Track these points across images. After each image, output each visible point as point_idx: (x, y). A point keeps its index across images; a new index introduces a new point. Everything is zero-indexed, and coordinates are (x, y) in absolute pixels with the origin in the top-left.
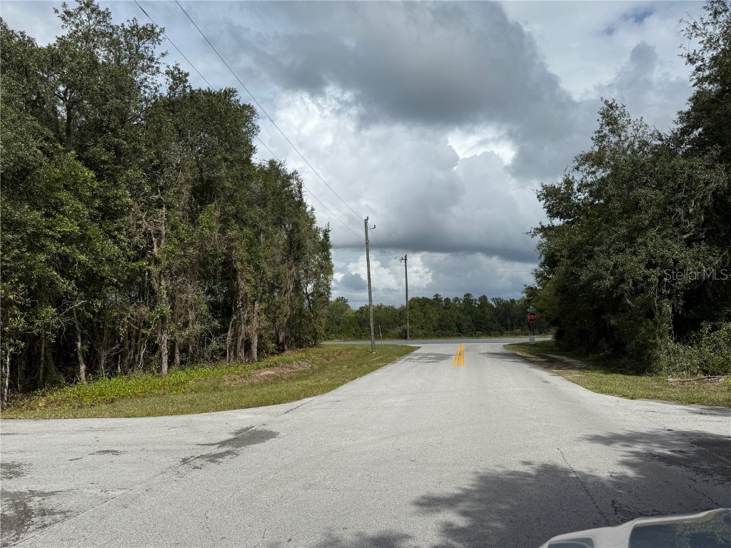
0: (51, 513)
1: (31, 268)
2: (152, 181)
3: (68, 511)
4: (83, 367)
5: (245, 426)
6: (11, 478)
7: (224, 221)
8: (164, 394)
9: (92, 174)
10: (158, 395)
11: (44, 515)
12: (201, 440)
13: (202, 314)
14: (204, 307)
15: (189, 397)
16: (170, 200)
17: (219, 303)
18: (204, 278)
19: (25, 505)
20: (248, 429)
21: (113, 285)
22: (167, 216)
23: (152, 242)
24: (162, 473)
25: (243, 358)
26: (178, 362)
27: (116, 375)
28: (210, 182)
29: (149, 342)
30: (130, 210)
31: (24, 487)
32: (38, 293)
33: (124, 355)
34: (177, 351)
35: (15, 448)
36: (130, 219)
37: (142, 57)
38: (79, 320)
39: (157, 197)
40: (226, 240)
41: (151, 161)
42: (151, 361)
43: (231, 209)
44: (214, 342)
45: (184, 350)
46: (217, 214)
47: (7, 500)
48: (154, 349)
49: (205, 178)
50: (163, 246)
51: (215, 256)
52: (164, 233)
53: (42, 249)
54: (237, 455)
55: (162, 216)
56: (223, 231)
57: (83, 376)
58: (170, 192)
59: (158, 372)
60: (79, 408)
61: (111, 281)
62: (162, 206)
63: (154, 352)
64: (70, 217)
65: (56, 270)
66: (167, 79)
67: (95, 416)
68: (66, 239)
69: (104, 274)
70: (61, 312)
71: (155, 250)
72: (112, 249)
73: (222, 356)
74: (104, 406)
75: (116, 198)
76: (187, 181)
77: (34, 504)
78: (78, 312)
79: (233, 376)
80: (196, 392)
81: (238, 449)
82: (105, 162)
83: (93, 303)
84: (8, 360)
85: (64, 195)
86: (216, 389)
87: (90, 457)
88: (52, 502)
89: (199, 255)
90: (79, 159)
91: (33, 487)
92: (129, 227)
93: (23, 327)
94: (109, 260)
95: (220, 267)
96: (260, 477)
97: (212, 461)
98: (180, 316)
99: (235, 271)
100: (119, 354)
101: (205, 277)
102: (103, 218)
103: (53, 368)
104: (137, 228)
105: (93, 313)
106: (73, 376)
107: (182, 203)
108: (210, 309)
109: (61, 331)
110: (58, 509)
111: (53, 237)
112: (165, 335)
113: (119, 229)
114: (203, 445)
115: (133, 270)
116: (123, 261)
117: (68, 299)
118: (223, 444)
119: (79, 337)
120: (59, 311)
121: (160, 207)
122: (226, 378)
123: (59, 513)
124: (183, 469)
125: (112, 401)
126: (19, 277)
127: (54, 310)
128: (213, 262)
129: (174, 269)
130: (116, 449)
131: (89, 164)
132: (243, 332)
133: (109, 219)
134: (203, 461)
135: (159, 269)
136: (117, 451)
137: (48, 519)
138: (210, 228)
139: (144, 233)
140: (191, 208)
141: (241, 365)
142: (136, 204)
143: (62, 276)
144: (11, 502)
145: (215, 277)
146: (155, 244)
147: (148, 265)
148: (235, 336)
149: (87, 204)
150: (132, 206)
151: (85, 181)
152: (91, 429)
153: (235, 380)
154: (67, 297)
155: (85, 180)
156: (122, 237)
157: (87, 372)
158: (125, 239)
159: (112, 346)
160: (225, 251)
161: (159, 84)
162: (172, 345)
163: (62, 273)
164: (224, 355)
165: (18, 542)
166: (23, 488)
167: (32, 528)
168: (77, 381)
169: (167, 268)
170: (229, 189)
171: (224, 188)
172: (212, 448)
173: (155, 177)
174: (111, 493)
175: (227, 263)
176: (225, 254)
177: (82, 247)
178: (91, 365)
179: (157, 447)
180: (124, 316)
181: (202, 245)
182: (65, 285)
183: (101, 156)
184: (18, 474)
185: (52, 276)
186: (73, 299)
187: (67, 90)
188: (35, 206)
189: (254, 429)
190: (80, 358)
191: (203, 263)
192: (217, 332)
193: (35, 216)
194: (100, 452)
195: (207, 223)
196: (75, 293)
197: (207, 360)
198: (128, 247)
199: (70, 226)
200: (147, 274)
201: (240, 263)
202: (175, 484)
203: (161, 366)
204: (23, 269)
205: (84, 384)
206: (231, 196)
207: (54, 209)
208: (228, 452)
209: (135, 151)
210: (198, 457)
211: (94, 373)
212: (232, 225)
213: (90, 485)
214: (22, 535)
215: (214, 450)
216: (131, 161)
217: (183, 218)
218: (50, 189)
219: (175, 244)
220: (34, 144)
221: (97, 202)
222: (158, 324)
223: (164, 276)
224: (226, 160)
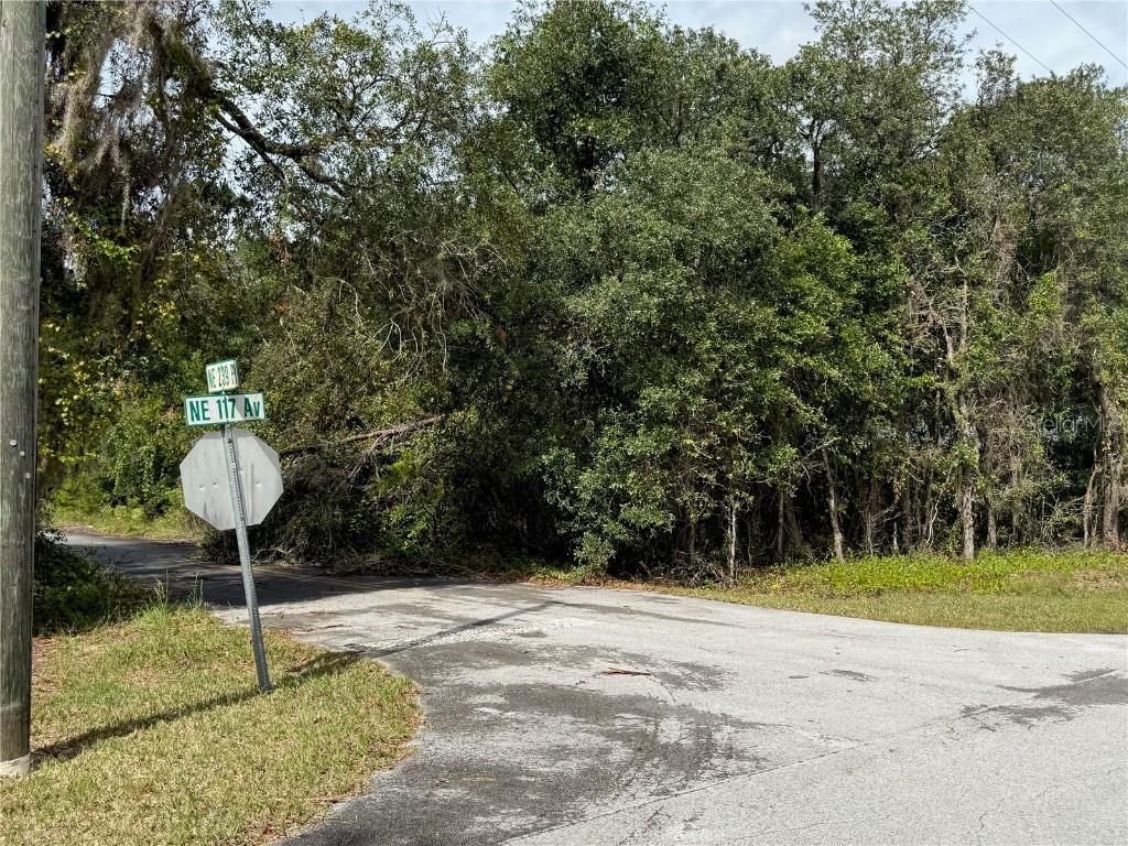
0: (740, 756)
1: (760, 390)
2: (946, 244)
3: (764, 759)
4: (838, 537)
5: (1095, 667)
6: (705, 689)
7: (1077, 299)
8: (964, 591)
9: (848, 244)
10: (953, 593)
11: (730, 757)
12: (1006, 680)
13: (1035, 462)
14: (1039, 450)
15: (1004, 600)
16: (974, 271)
17: (1068, 443)
18: (1038, 399)
19: (710, 736)
20: (1102, 672)
21: (883, 413)
22: (970, 298)
23: (944, 345)
24: (924, 725)
25: (1115, 541)
26: (994, 541)
27: (890, 552)
28: (1048, 233)
29: (943, 504)
30: (908, 294)
31: (717, 706)
32: (772, 426)
33: (902, 523)
34: (992, 522)
35: (723, 646)
36: (909, 309)
37: (934, 47)
38: (832, 466)
39: (952, 269)
40: (1080, 332)
41: (943, 213)
42: (947, 536)
43: (1088, 276)
44: (1058, 512)
45: (1005, 521)
46: (1062, 287)
47: (690, 723)
48: (950, 515)
49: (1040, 228)
50: (962, 350)
51: (1058, 362)
52: (965, 327)
53: (776, 362)
54: (1069, 719)
55: (962, 299)
56: (1072, 317)
57: (839, 550)
58: (975, 259)
59: (958, 554)
60: (829, 599)
61: (877, 407)
62: (963, 283)
63: (950, 522)
64: (814, 312)
65: (797, 393)
66: (978, 75)
67: (845, 614)
68: (810, 346)
69: (867, 397)
70: (804, 454)
71: (950, 355)
72: (879, 357)
73: (1075, 535)
74: (864, 600)
75: (885, 277)
76: (1008, 237)
77: (721, 737)
78: (830, 455)
79: (1092, 573)
80: (1019, 594)
81: (1074, 708)
82: (868, 224)
83: (850, 440)
84: (734, 519)
85: (808, 281)
86: (1058, 591)
87: (820, 678)
88: (746, 740)
89: (1028, 362)
90: (830, 223)
91: (728, 709)
92: (907, 322)
93: (751, 474)
94: (875, 376)
95: (1069, 381)
96: (1106, 770)
97: (1018, 721)
98: (995, 465)
99: (1098, 386)
100: (894, 521)
101: (1040, 397)
102: (866, 311)
103: (797, 535)
104: (920, 322)
105: (853, 456)
106: (825, 550)
107: (998, 274)
108: (1049, 454)
109: (804, 480)
110: (751, 752)
111: (791, 343)
112: (968, 495)
113: (890, 326)
114: (1008, 688)
115: (913, 389)
116: (897, 376)
117: (814, 435)
118: (1045, 692)
119: (832, 492)
120: (802, 453)
121: (959, 284)
122: (1077, 574)
123: (750, 759)
124: (960, 726)
125: (879, 593)
126: (745, 404)
127: (794, 451)
128: (1054, 372)
129: (983, 387)
130: (861, 671)
131: (846, 229)
132: (1114, 496)
133: (875, 310)
134: (1002, 718)
135: (957, 386)
136: (862, 675)
137: (732, 765)
138: (1049, 314)
139: (931, 330)
140: (1016, 282)
141: (1111, 555)
142: (919, 284)
143: (805, 402)
144: (694, 726)
145: (1058, 397)
146: (949, 346)
147: (937, 381)
148: (1101, 502)
149: (841, 290)
150: (910, 288)
151: (837, 257)
152: (835, 634)
153: (1096, 579)
154: (812, 432)
155: (838, 254)
156: (896, 338)
157: (845, 544)
158: (901, 341)
159: (884, 508)
160: (1077, 352)
161: (960, 85)
162: (981, 512)
163: (805, 397)
164: (1080, 534)
165: (683, 791)
166: (716, 709)
167: (707, 774)
168: (830, 557)
169: (970, 386)
170: (1085, 242)
171: (1073, 243)
172: (1023, 696)
173: (952, 237)
174: (834, 744)
175: (1082, 373)
176: (1079, 358)
177: (833, 357)
178: (852, 535)
179: (928, 679)
180: (901, 462)
181: (1034, 344)
182: (808, 414)
183: (863, 214)
184: (715, 686)
185: (791, 401)
186: (820, 434)
187: (813, 122)
188: (766, 301)
189: (1113, 674)
190: (835, 523)
191: (1037, 376)
192: (1064, 494)
193: (764, 315)
194: (837, 671)
195: (1043, 304)
196: (824, 426)
197: (1046, 540)
198: (906, 353)
199: (814, 327)
200: (938, 396)
201: (1107, 372)
202: (941, 749)
203: (963, 546)
204: (749, 392)
205: (840, 563)
206: (1091, 254)
207: (793, 302)
208: (1052, 710)
209: (916, 199)
210: (995, 709)
211: (856, 548)
212: (1092, 304)
213: (807, 724)
214: (691, 783)
215: (1026, 701)
216: (910, 216)
217: (1001, 300)
218: (788, 274)
219: (983, 344)
220: (766, 210)
221: (856, 287)
222: (957, 477)
223: (966, 398)
224: (1079, 191)
